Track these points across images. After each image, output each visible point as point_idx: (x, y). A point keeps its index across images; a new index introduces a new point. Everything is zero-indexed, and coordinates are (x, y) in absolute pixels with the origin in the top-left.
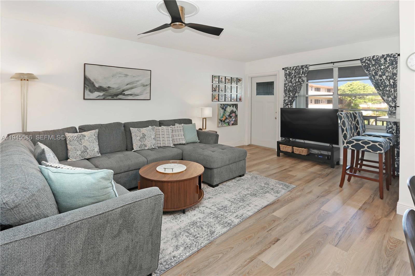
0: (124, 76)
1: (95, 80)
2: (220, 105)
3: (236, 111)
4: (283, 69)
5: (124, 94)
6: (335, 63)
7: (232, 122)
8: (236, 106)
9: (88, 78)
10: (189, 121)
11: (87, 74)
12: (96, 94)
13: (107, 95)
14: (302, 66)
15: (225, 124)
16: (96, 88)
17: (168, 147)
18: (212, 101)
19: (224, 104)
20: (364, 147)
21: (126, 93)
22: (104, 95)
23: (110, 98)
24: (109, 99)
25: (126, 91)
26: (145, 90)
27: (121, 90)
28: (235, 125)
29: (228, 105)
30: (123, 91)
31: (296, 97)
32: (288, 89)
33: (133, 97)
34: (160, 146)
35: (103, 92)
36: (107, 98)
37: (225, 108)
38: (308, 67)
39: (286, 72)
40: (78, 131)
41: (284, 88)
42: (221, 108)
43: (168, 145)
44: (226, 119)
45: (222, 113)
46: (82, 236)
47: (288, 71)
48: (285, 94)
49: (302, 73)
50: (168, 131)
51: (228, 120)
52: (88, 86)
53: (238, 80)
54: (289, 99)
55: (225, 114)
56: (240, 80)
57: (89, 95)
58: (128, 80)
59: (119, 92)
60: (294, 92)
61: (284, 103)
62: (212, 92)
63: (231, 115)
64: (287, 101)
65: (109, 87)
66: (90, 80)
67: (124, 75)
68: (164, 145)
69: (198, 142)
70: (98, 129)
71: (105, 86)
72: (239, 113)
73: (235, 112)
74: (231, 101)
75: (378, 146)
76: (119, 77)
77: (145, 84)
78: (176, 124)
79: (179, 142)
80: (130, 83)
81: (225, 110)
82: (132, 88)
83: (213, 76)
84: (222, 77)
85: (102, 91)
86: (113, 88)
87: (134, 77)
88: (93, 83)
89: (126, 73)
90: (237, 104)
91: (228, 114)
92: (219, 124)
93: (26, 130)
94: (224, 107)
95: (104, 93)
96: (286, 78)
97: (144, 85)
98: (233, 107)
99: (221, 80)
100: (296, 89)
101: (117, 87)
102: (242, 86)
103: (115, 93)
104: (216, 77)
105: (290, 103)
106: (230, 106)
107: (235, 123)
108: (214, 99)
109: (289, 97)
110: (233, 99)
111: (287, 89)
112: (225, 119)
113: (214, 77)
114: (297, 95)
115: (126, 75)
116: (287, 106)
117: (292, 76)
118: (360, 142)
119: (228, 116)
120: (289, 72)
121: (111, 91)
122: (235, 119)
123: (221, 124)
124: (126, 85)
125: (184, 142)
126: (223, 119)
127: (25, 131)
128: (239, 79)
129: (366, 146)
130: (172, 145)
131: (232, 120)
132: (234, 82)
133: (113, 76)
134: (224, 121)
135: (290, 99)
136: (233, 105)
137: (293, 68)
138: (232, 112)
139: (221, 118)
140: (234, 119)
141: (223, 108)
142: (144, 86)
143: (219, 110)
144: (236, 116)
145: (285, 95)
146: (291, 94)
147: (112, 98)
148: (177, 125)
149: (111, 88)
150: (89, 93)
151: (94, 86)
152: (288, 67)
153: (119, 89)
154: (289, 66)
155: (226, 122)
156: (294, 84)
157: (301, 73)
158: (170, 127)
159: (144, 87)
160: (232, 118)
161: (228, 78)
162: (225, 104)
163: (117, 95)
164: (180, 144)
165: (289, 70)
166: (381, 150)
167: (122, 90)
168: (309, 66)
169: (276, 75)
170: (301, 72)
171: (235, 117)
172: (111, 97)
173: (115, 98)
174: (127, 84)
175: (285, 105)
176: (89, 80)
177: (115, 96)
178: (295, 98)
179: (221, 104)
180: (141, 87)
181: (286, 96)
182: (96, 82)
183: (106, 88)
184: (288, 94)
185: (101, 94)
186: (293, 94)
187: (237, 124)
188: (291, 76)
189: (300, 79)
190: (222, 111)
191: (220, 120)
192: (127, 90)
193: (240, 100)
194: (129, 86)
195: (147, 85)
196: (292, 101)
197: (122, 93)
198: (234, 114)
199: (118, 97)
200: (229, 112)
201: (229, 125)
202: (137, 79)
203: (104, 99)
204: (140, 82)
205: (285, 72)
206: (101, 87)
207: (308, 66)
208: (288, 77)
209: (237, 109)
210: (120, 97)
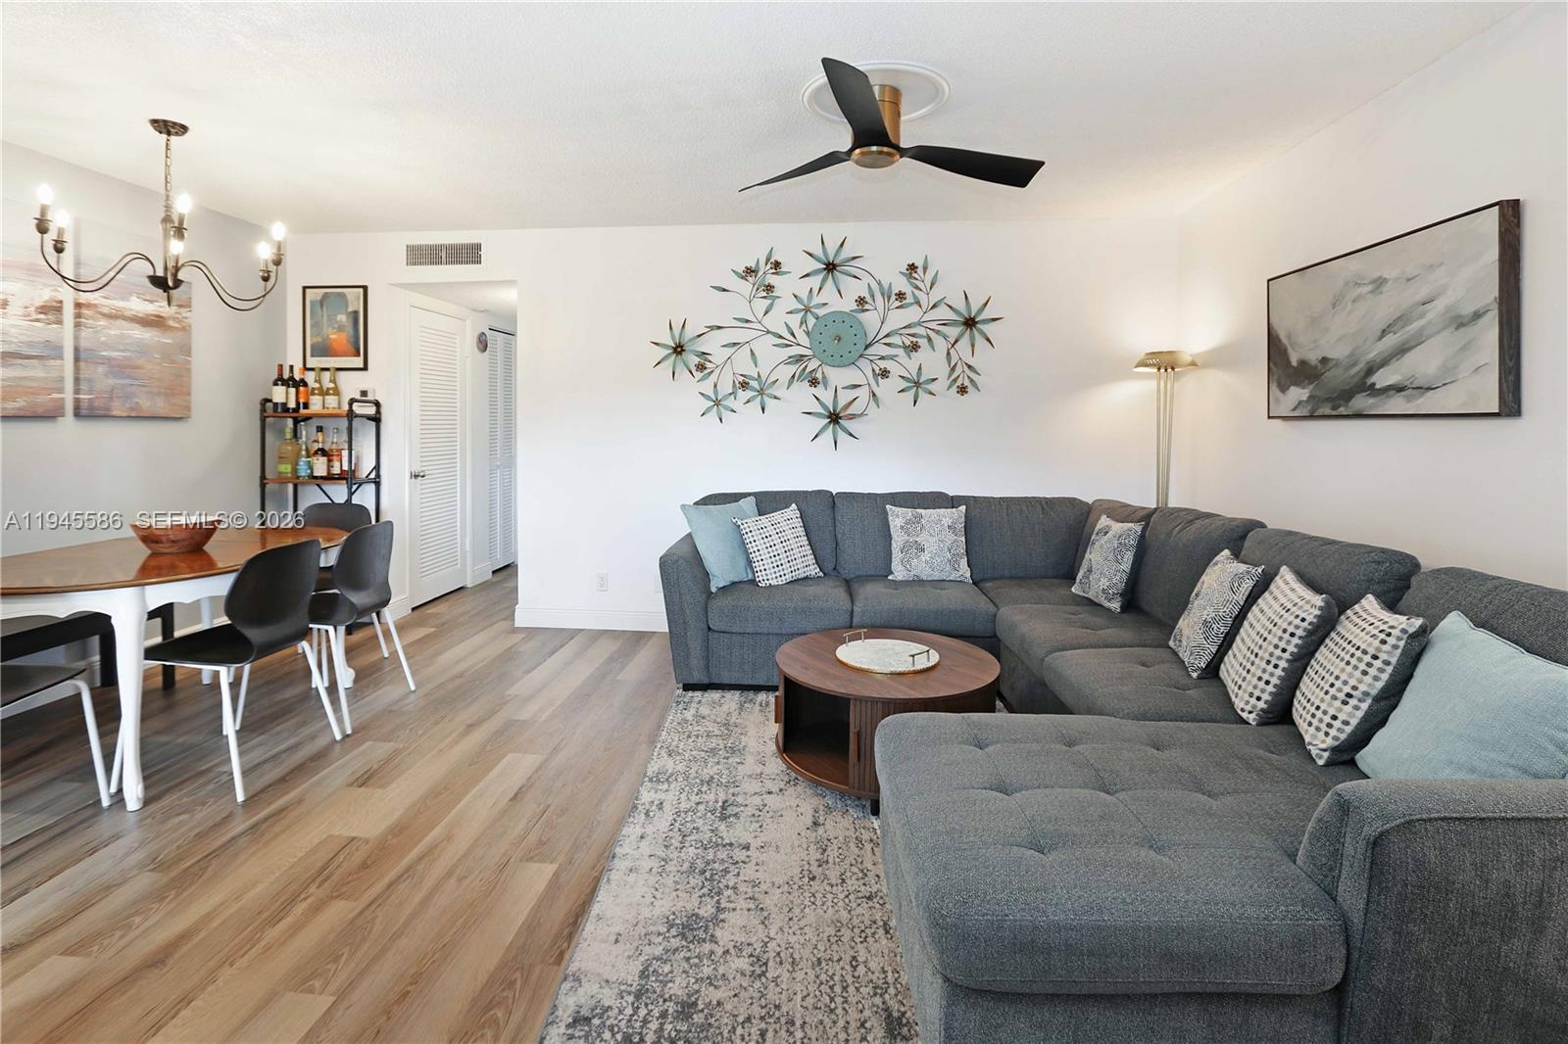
0: (1371, 292)
1: (1289, 337)
5: (1373, 391)
9: (1275, 334)
11: (1274, 320)
12: (1295, 394)
16: (1292, 371)
21: (1382, 379)
22: (1311, 397)
23: (1328, 411)
24: (1326, 414)
25: (1379, 368)
26: (1466, 347)
27: (1361, 365)
30: (1370, 371)
33: (1409, 399)
35: (1309, 384)
36: (1320, 412)
52: (1277, 365)
57: (1279, 401)
58: (1385, 307)
59: (1356, 379)
65: (1324, 360)
66: (1280, 341)
67: (1370, 288)
76: (1354, 301)
77: (1468, 310)
80: (1395, 322)
82: (1402, 350)
85: (1307, 382)
86: (1337, 363)
87: (1409, 280)
88: (1284, 351)
89: (1376, 275)
95: (1311, 386)
97: (1460, 316)
101: (1349, 356)
103: (1342, 387)
115: (1379, 283)
121: (1336, 378)
124: (1380, 339)
133: (1334, 306)
142: (1461, 325)
147: (1333, 408)
149: (1331, 364)
150: (1279, 393)
151: (1287, 362)
153: (1355, 364)
159: (1463, 329)
163: (1347, 395)
167: (1365, 370)
172: (1330, 405)
173: (1342, 410)
174: (1384, 331)
176: (1277, 341)
177: (1342, 401)
180: (1446, 333)
182: (1291, 346)
183: (1316, 367)
185: (1303, 393)
192: (1384, 362)
194: (1391, 341)
195: (1477, 316)
197: (1364, 383)
199: (1350, 404)
202: (1423, 293)
203: (1311, 417)
204: (1440, 305)
210: (1361, 402)
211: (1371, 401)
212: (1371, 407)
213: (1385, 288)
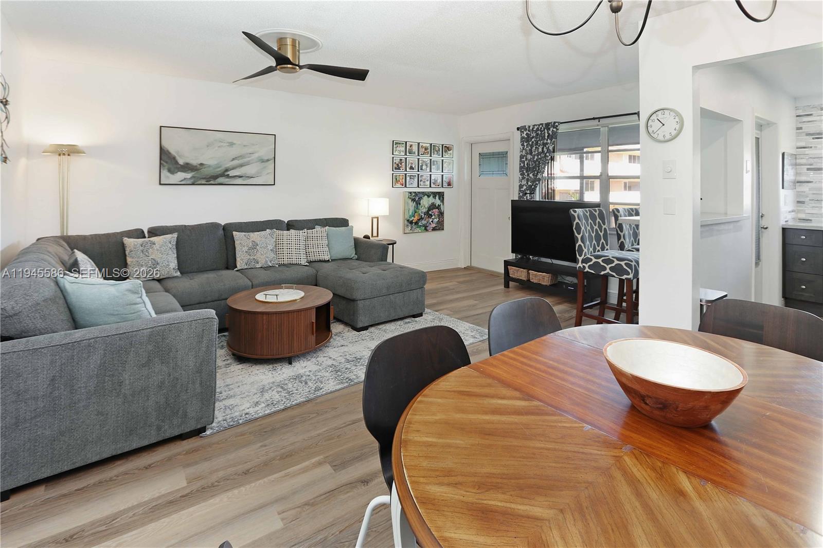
0: (228, 146)
1: (178, 152)
2: (407, 193)
3: (442, 206)
4: (518, 129)
5: (228, 176)
6: (601, 120)
7: (434, 225)
8: (441, 195)
9: (166, 150)
10: (343, 223)
11: (164, 143)
12: (181, 175)
13: (198, 177)
14: (547, 125)
15: (418, 229)
16: (179, 166)
17: (296, 264)
18: (393, 187)
19: (415, 192)
20: (605, 269)
21: (231, 173)
22: (193, 177)
23: (204, 182)
24: (202, 183)
25: (231, 170)
26: (265, 167)
27: (223, 168)
28: (439, 229)
29: (424, 194)
30: (227, 170)
31: (539, 180)
32: (526, 165)
33: (244, 180)
34: (283, 262)
36: (199, 182)
37: (419, 199)
38: (557, 126)
39: (523, 135)
40: (147, 235)
41: (520, 164)
42: (410, 200)
43: (297, 262)
44: (421, 219)
45: (412, 209)
46: (96, 359)
47: (525, 133)
48: (521, 174)
49: (548, 136)
50: (299, 239)
51: (424, 222)
52: (167, 162)
53: (447, 149)
54: (527, 183)
55: (418, 210)
56: (448, 148)
57: (168, 177)
58: (234, 152)
59: (220, 173)
60: (535, 171)
61: (520, 191)
62: (393, 171)
63: (430, 213)
64: (525, 187)
65: (201, 164)
66: (170, 153)
67: (227, 144)
68: (289, 262)
69: (354, 258)
70: (176, 233)
71: (194, 162)
72: (447, 208)
73: (439, 207)
74: (431, 187)
75: (625, 267)
76: (219, 147)
77: (266, 158)
78: (316, 226)
79: (317, 258)
80: (239, 157)
81: (418, 203)
82: (241, 166)
83: (393, 141)
84: (411, 143)
85: (190, 171)
86: (209, 166)
87: (245, 146)
88: (174, 158)
89: (230, 141)
90: (443, 192)
91: (425, 210)
92: (406, 227)
93: (67, 233)
94: (416, 198)
95: (193, 173)
96: (523, 145)
97: (263, 160)
98: (435, 197)
99: (409, 149)
100: (539, 167)
101: (216, 164)
102: (452, 159)
103: (213, 175)
104: (400, 143)
105: (528, 192)
106: (429, 196)
107: (440, 227)
108: (395, 184)
109: (528, 180)
110: (434, 184)
111: (524, 165)
112: (419, 220)
113: (396, 143)
114: (539, 176)
115: (231, 144)
116: (525, 197)
117: (533, 142)
118: (600, 261)
119: (425, 215)
120: (527, 134)
121: (206, 172)
122: (438, 219)
123: (410, 228)
124: (232, 161)
125: (327, 258)
126: (415, 219)
127: (65, 234)
128: (447, 146)
129: (608, 267)
130: (304, 262)
131: (432, 221)
132: (436, 153)
133: (208, 146)
134: (416, 223)
135: (529, 183)
136: (435, 194)
137: (533, 129)
138: (433, 206)
139: (410, 217)
140: (436, 220)
141: (413, 200)
142: (263, 162)
143: (406, 203)
144: (441, 214)
145: (521, 177)
146: (531, 175)
147: (207, 182)
148: (318, 228)
149: (206, 166)
150: (169, 174)
151: (177, 163)
152: (525, 126)
153: (219, 167)
154: (527, 124)
155: (420, 224)
156: (536, 157)
157: (546, 138)
158: (304, 231)
159: (263, 163)
160: (433, 217)
161: (424, 145)
162: (419, 192)
163: (215, 177)
164: (320, 261)
165: (527, 132)
166: (628, 274)
167: (225, 169)
168: (559, 124)
169: (509, 140)
170: (546, 135)
171: (439, 216)
172: (205, 180)
173: (212, 182)
174: (234, 159)
175: (521, 194)
176: (167, 153)
177: (211, 179)
178: (537, 182)
179: (411, 193)
180: (258, 163)
181: (523, 178)
182: (179, 156)
183: (197, 166)
184: (526, 174)
185: (189, 175)
186: (533, 175)
187: (443, 229)
188: (530, 143)
189: (545, 148)
190: (412, 205)
191: (408, 221)
192: (233, 168)
193: (449, 184)
194: (236, 162)
195: (268, 160)
196: (533, 187)
197: (224, 174)
198: (436, 211)
199: (216, 180)
200: (427, 206)
201: (426, 230)
202: (250, 150)
203: (193, 184)
204: (256, 155)
205: (521, 135)
206: (187, 164)
207: (557, 124)
208: (525, 144)
209: (443, 201)
210: (221, 180)
211: (227, 180)
212: (227, 181)
213: (234, 146)
